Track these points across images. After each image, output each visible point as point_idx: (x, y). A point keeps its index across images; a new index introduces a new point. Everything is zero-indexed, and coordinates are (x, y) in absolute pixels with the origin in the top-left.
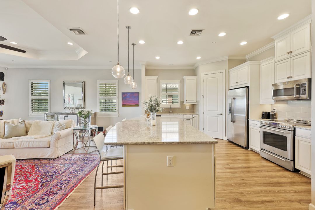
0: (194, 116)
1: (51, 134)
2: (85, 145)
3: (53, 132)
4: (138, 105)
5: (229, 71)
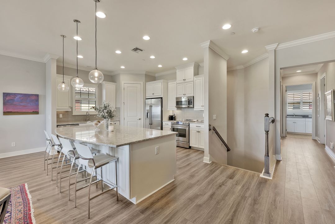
0: (115, 122)
4: (37, 113)
5: (145, 84)
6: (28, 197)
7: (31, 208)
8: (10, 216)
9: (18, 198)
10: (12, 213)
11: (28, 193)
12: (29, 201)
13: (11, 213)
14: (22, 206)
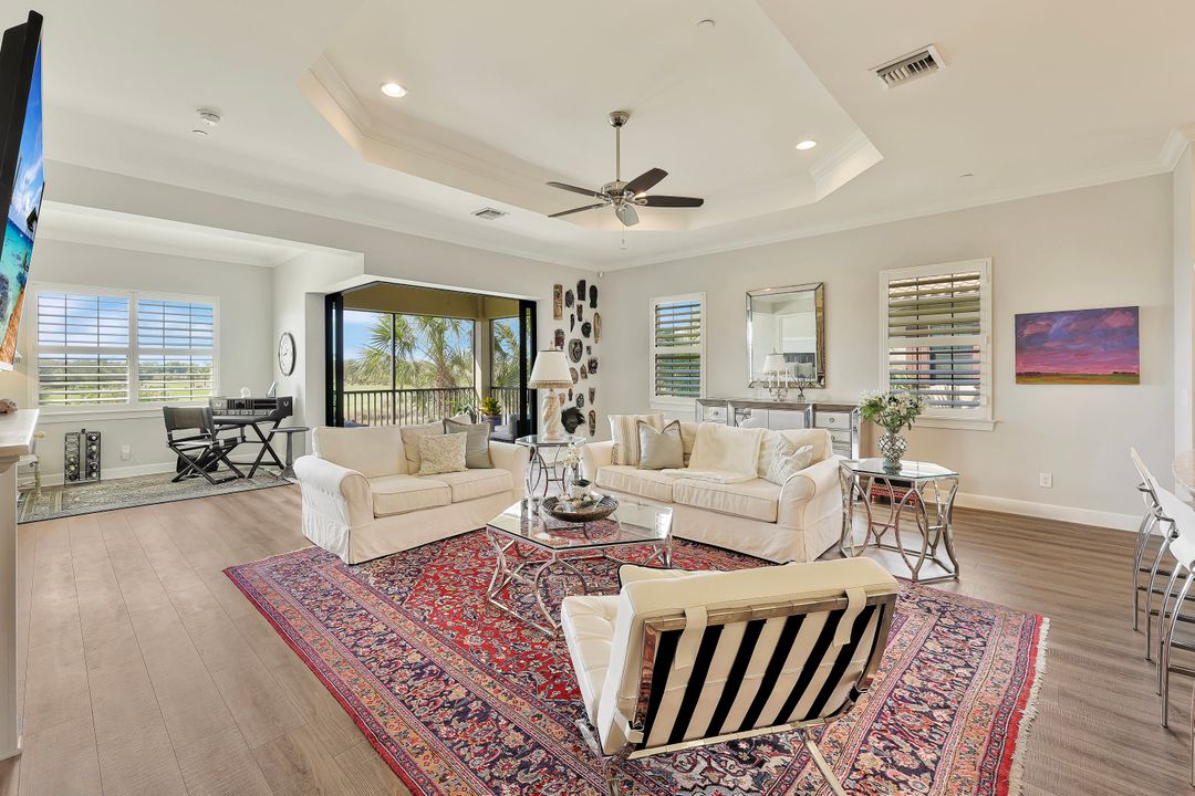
1: (757, 476)
2: (878, 539)
3: (764, 467)
6: (1035, 661)
7: (1030, 702)
8: (969, 679)
9: (1007, 646)
10: (976, 677)
11: (1041, 652)
12: (1033, 675)
13: (973, 673)
14: (1008, 676)
